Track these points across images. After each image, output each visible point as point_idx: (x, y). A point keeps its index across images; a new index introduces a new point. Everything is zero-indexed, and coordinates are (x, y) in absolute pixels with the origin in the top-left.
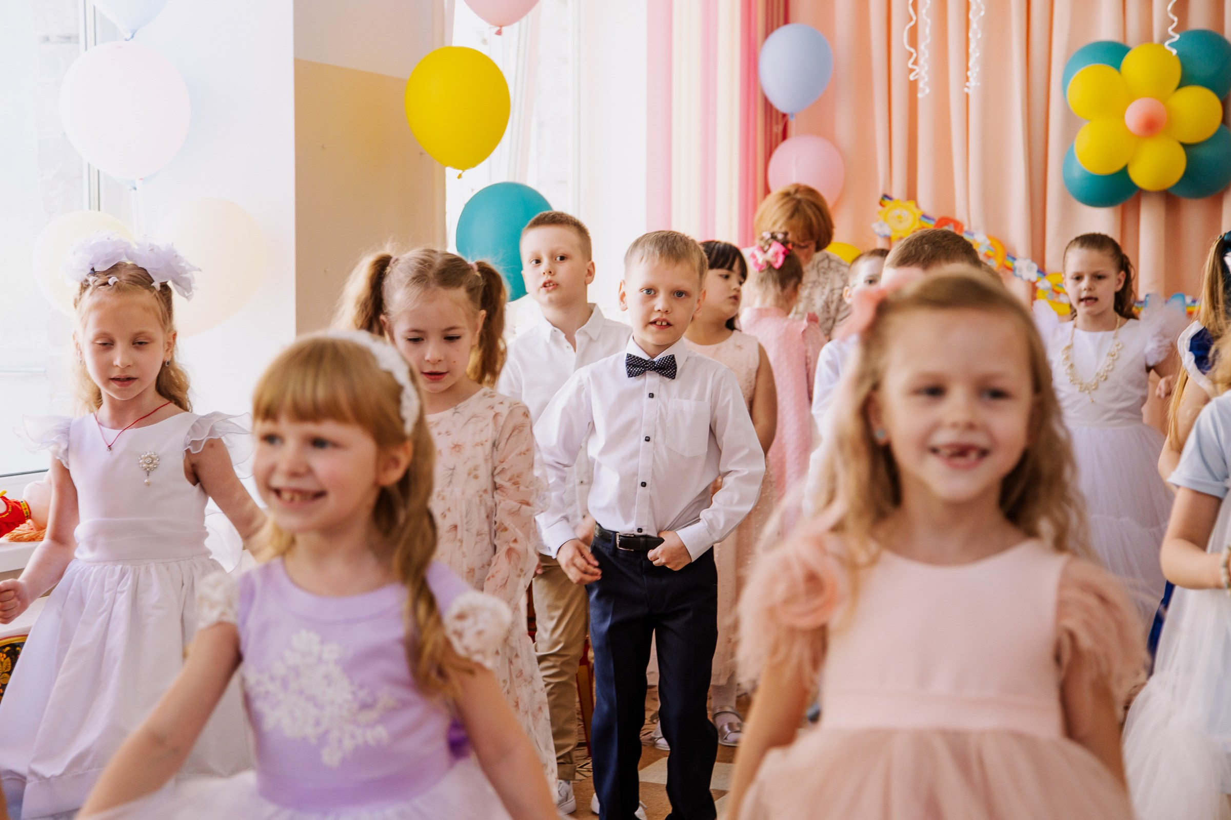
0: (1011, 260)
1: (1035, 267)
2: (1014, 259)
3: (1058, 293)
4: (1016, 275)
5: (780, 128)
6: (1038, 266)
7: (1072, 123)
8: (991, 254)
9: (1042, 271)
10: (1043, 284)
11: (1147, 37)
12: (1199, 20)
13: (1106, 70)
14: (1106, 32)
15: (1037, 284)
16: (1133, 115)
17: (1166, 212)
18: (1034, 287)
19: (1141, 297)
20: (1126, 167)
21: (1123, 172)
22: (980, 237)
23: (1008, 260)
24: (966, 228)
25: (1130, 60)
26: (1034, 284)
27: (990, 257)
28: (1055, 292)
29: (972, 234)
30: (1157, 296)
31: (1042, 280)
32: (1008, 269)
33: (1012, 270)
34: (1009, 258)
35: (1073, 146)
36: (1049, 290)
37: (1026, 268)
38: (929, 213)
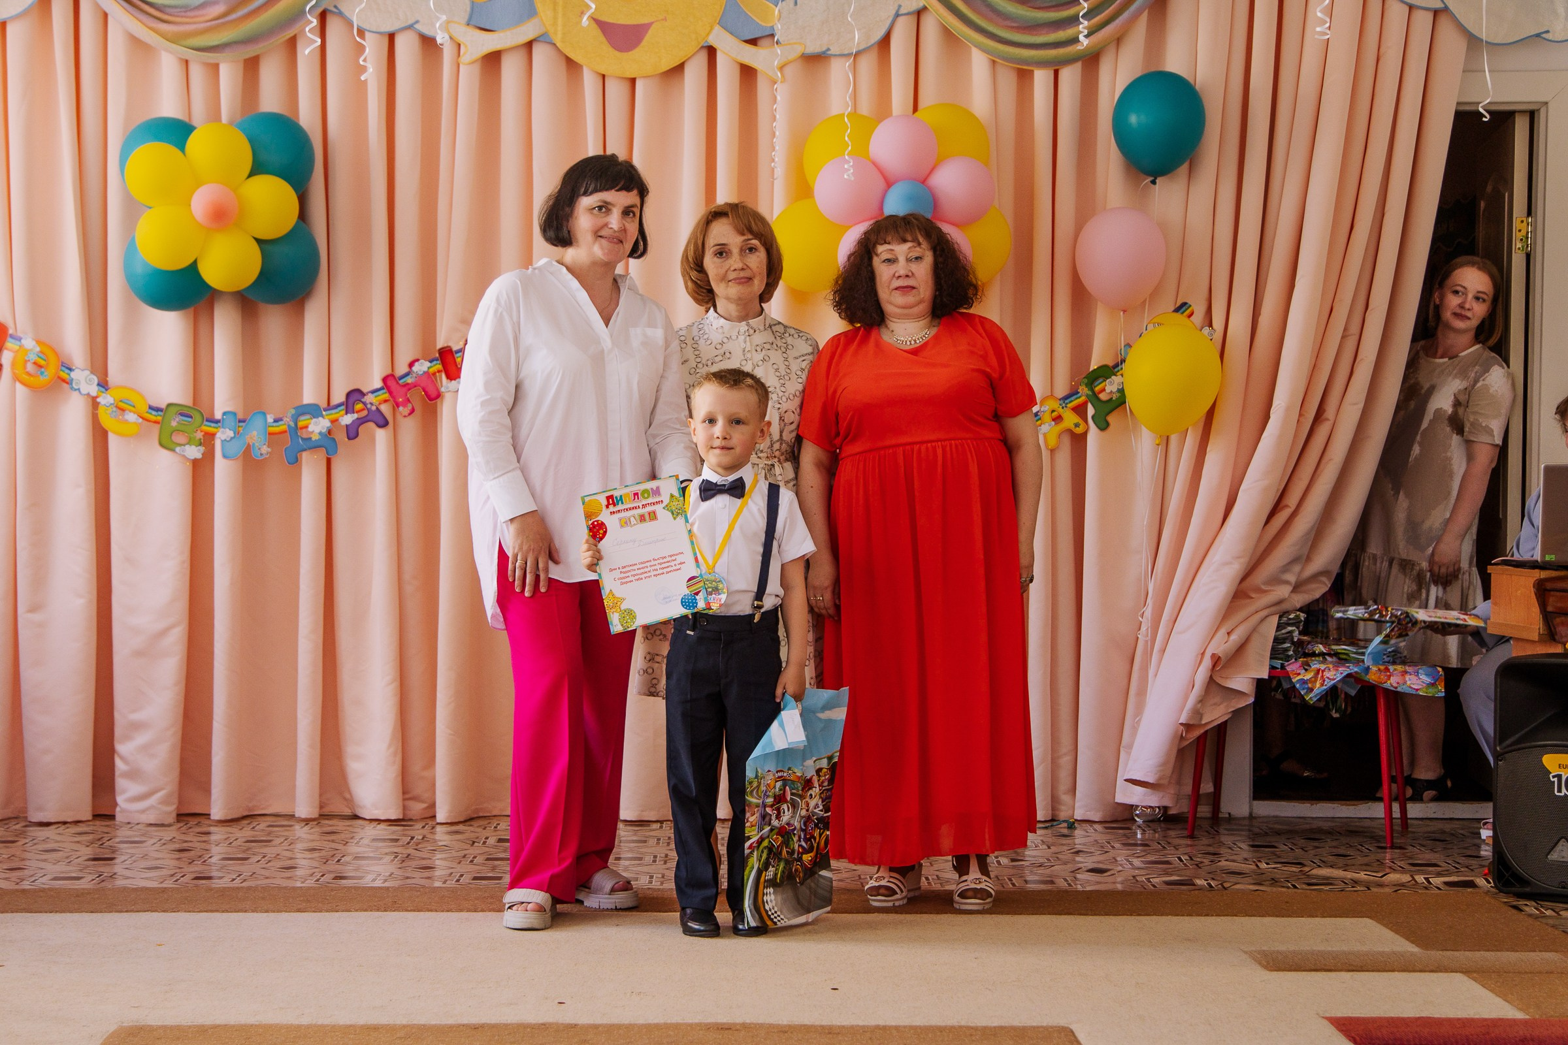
0: (67, 371)
1: (96, 381)
2: (70, 369)
3: (123, 410)
4: (72, 388)
6: (98, 378)
7: (134, 209)
8: (42, 363)
9: (104, 385)
10: (105, 399)
11: (214, 115)
12: (270, 101)
13: (169, 151)
14: (168, 107)
15: (98, 400)
16: (200, 203)
17: (243, 318)
18: (94, 403)
19: (218, 415)
20: (195, 262)
21: (192, 270)
22: (29, 343)
23: (63, 371)
24: (11, 331)
25: (193, 141)
26: (94, 399)
27: (41, 367)
28: (120, 409)
29: (20, 339)
30: (235, 414)
31: (104, 394)
32: (64, 381)
33: (68, 382)
34: (63, 368)
35: (134, 237)
36: (112, 406)
37: (84, 380)
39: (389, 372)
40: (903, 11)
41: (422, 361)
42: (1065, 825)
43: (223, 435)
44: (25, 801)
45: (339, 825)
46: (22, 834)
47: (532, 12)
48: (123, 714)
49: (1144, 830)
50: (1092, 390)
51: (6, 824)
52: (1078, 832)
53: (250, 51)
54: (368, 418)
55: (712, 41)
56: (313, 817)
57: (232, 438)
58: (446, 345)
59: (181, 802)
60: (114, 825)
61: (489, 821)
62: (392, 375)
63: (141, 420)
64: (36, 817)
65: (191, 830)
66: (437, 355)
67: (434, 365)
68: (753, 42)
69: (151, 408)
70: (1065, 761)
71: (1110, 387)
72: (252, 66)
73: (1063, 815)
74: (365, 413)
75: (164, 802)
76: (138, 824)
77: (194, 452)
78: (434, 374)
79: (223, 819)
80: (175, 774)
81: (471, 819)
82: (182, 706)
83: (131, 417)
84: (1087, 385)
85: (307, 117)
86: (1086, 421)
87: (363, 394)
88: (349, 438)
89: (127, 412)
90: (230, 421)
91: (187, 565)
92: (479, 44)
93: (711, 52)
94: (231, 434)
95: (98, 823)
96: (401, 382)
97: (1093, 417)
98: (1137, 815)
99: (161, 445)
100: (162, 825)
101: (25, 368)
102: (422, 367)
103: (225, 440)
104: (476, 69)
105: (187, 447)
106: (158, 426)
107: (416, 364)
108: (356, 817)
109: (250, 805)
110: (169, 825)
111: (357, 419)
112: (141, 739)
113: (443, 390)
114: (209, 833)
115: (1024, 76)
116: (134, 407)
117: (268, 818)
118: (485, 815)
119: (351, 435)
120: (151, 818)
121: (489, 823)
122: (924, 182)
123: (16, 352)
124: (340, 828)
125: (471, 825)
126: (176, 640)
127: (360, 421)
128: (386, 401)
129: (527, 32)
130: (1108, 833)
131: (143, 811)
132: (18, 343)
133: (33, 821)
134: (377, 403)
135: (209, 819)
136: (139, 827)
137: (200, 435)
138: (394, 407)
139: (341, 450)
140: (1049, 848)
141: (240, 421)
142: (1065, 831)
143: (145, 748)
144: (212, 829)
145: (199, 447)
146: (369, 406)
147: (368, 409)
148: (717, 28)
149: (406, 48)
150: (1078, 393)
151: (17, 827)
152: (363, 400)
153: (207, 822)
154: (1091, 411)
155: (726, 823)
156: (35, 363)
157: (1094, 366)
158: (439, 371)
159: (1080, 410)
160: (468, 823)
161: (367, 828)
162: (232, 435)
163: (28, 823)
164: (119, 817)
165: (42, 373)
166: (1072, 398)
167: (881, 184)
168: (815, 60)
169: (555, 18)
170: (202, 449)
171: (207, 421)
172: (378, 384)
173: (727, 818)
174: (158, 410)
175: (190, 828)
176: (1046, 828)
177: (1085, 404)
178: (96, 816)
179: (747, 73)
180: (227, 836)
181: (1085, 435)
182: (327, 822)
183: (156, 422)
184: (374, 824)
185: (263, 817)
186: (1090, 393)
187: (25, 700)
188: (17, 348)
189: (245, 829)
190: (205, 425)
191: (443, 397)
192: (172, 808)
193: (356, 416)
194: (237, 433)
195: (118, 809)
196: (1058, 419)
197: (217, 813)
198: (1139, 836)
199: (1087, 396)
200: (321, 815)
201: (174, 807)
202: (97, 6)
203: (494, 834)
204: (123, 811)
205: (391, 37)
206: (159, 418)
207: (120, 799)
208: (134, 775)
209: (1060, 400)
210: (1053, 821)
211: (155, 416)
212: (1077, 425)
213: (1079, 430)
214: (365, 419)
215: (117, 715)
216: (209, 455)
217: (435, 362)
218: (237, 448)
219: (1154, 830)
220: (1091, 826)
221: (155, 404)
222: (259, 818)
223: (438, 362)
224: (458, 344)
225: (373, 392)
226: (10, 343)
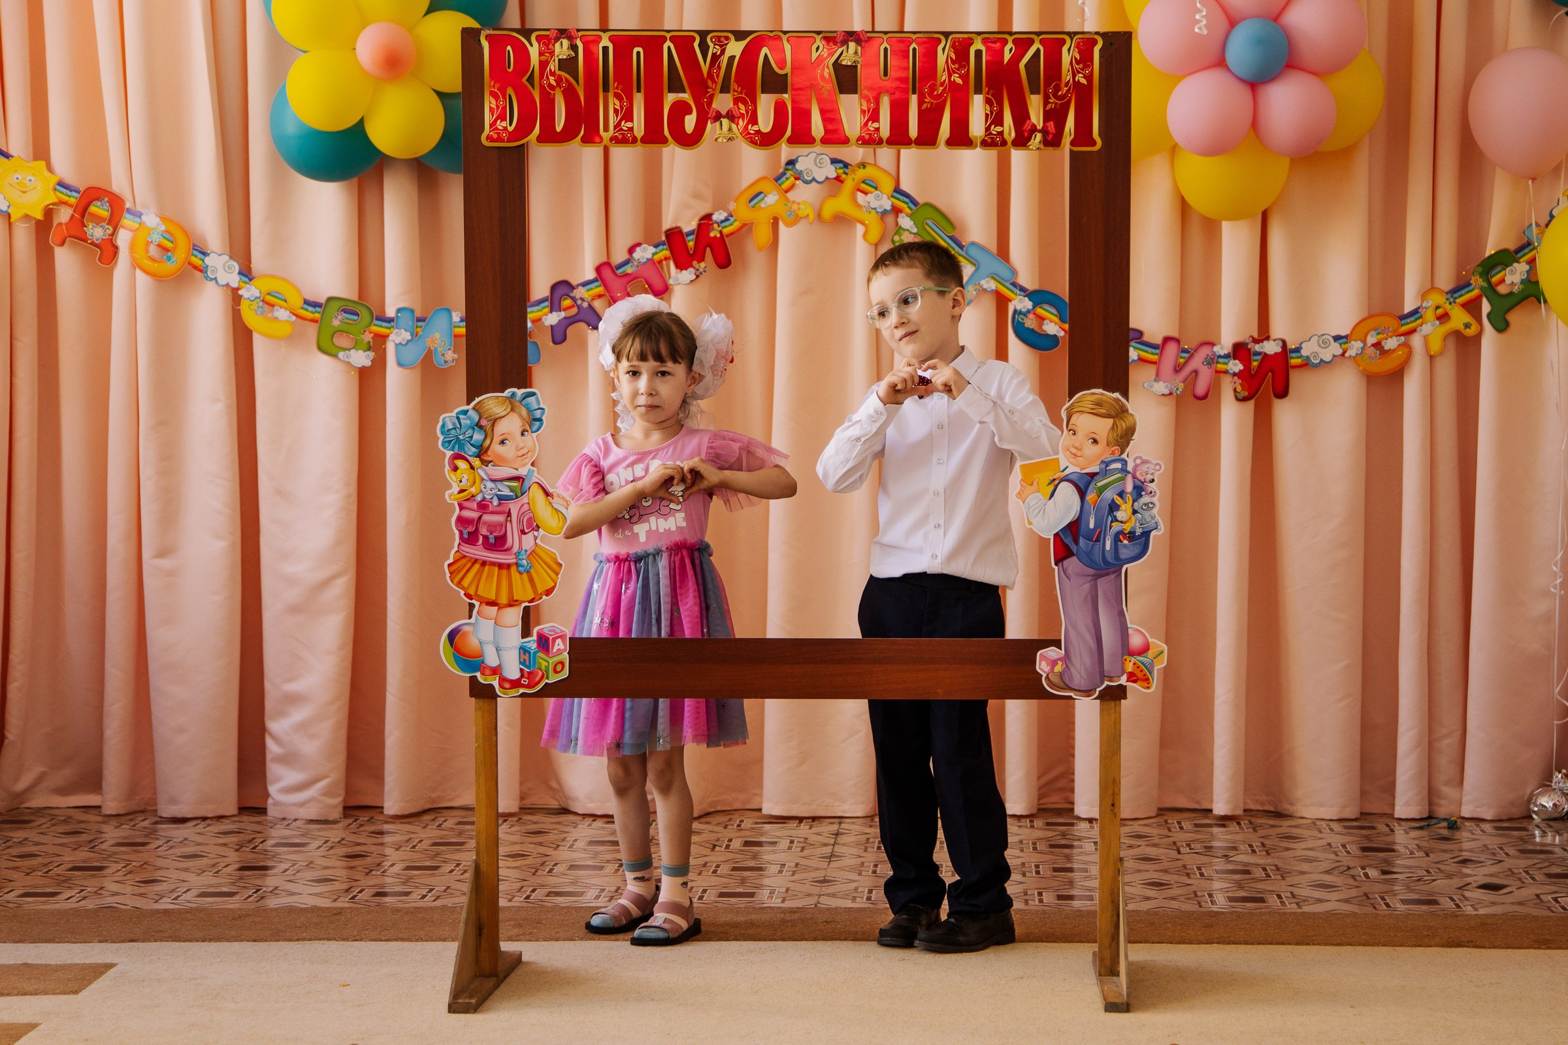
0: (200, 255)
1: (237, 270)
2: (205, 254)
3: (272, 305)
4: (207, 278)
6: (241, 264)
7: (280, 53)
8: (169, 245)
9: (246, 273)
10: (249, 292)
15: (240, 292)
16: (368, 46)
17: (419, 192)
18: (235, 296)
19: (390, 312)
20: (361, 123)
21: (358, 131)
22: (151, 219)
23: (196, 257)
24: (128, 205)
26: (235, 291)
27: (167, 250)
28: (268, 303)
29: (140, 215)
30: (412, 311)
31: (247, 285)
32: (196, 268)
33: (202, 270)
34: (195, 252)
35: (284, 87)
36: (258, 300)
37: (223, 268)
38: (70, 180)
39: (604, 259)
41: (644, 246)
42: (1445, 824)
43: (398, 336)
44: (154, 791)
45: (546, 822)
46: (152, 833)
48: (275, 683)
49: (1544, 832)
50: (1489, 282)
51: (131, 820)
52: (1464, 835)
54: (578, 318)
56: (512, 811)
57: (408, 341)
58: (674, 225)
59: (349, 790)
60: (266, 820)
61: (729, 817)
62: (607, 264)
63: (294, 318)
64: (168, 811)
65: (362, 829)
66: (664, 238)
67: (661, 251)
69: (306, 302)
70: (1447, 744)
71: (1514, 275)
73: (1443, 811)
74: (574, 311)
75: (327, 793)
76: (296, 820)
77: (362, 358)
78: (660, 262)
79: (399, 813)
80: (341, 758)
81: (708, 814)
82: (349, 674)
83: (282, 314)
84: (1481, 276)
86: (1479, 321)
87: (572, 288)
88: (555, 342)
89: (276, 308)
90: (406, 320)
91: (354, 499)
94: (408, 336)
95: (245, 818)
96: (619, 271)
97: (1489, 315)
98: (1535, 812)
99: (320, 349)
100: (326, 822)
101: (147, 251)
102: (644, 253)
103: (400, 343)
105: (353, 351)
106: (316, 326)
107: (638, 249)
108: (565, 811)
109: (434, 795)
110: (335, 822)
111: (565, 318)
112: (299, 715)
113: (671, 282)
114: (381, 833)
116: (286, 301)
117: (456, 813)
118: (724, 809)
119: (558, 338)
120: (312, 812)
121: (730, 820)
122: (1276, 19)
123: (135, 231)
124: (547, 826)
125: (708, 823)
126: (340, 592)
127: (568, 321)
128: (600, 296)
130: (1500, 835)
131: (302, 804)
132: (137, 219)
133: (164, 816)
134: (590, 298)
135: (382, 813)
136: (298, 823)
137: (368, 337)
138: (610, 302)
139: (544, 356)
140: (1427, 855)
141: (418, 320)
142: (1445, 832)
143: (302, 727)
144: (386, 827)
145: (368, 353)
146: (579, 302)
147: (579, 307)
150: (1470, 284)
151: (145, 824)
152: (572, 295)
153: (381, 818)
154: (1486, 307)
155: (1023, 820)
156: (159, 245)
157: (1490, 251)
158: (666, 259)
159: (1472, 307)
160: (703, 820)
161: (580, 826)
162: (410, 338)
163: (159, 819)
164: (272, 812)
165: (169, 259)
166: (1463, 292)
167: (1223, 23)
170: (371, 354)
171: (377, 319)
172: (590, 274)
173: (1024, 814)
174: (315, 305)
175: (362, 825)
176: (1421, 828)
177: (1478, 299)
178: (243, 810)
180: (409, 836)
181: (1478, 338)
182: (529, 817)
183: (314, 321)
184: (589, 820)
185: (449, 811)
186: (1485, 285)
187: (153, 667)
188: (137, 226)
189: (430, 827)
190: (374, 325)
191: (672, 290)
192: (337, 801)
193: (563, 314)
194: (415, 335)
195: (270, 801)
196: (1443, 318)
197: (392, 804)
198: (1538, 840)
199: (1482, 288)
200: (521, 808)
201: (340, 799)
203: (737, 834)
204: (276, 804)
206: (317, 316)
207: (272, 789)
208: (290, 759)
209: (1447, 293)
210: (1427, 821)
211: (314, 313)
212: (1467, 326)
213: (1471, 332)
214: (573, 320)
215: (268, 686)
216: (380, 362)
217: (661, 247)
218: (415, 354)
219: (1558, 832)
220: (1478, 826)
221: (311, 298)
222: (445, 813)
223: (665, 247)
224: (689, 225)
225: (585, 284)
226: (127, 220)
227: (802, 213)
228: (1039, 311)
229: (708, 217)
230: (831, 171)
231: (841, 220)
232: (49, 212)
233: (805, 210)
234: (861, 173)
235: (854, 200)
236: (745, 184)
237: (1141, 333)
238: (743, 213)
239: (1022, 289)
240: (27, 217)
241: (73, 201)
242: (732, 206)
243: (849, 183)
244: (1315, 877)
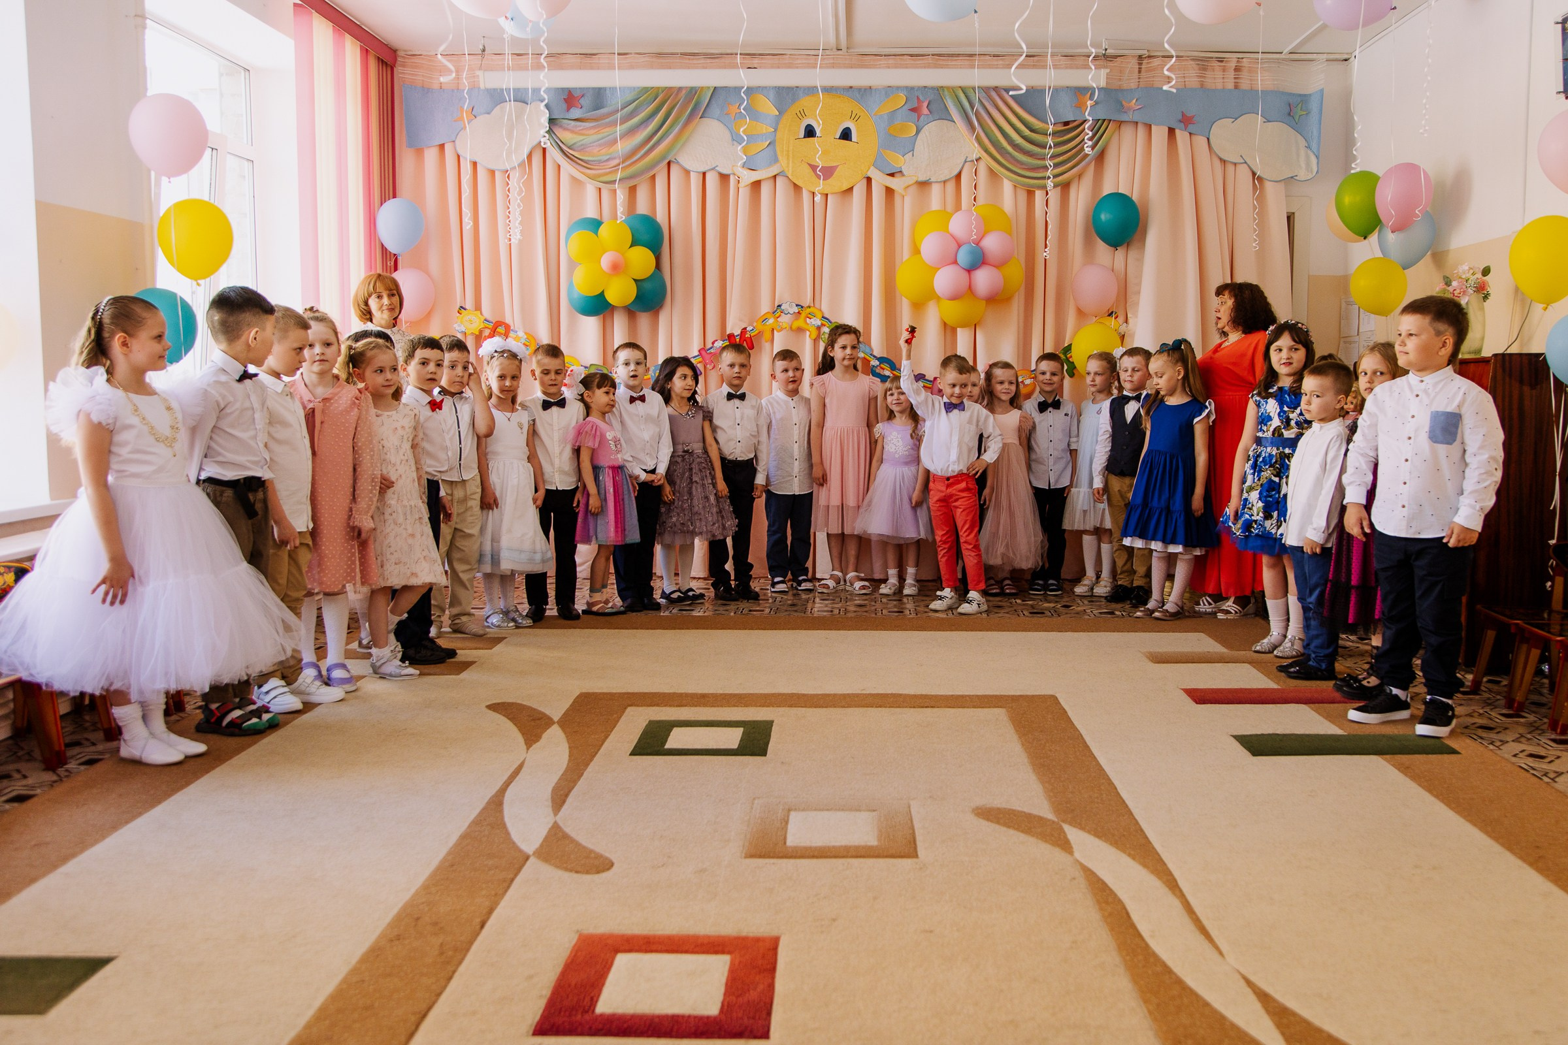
5: (392, 263)
7: (573, 265)
8: (528, 344)
11: (613, 216)
12: (642, 208)
13: (589, 234)
14: (591, 212)
16: (605, 262)
17: (628, 320)
20: (603, 291)
21: (602, 295)
22: (521, 334)
24: (512, 328)
25: (603, 229)
29: (516, 332)
35: (573, 279)
38: (489, 318)
39: (702, 346)
40: (968, 160)
47: (775, 160)
53: (632, 183)
55: (869, 174)
58: (731, 333)
62: (703, 349)
68: (892, 175)
72: (633, 190)
85: (661, 217)
92: (748, 177)
93: (869, 180)
96: (708, 352)
104: (748, 189)
115: (1030, 194)
122: (978, 245)
129: (774, 170)
148: (872, 168)
149: (712, 181)
157: (1066, 344)
167: (955, 248)
168: (924, 185)
169: (788, 163)
179: (889, 192)
202: (555, 161)
205: (704, 174)
221: (583, 364)
224: (737, 332)
225: (694, 357)
226: (512, 334)
227: (784, 326)
228: (882, 365)
229: (745, 329)
230: (796, 310)
231: (800, 330)
232: (481, 332)
233: (785, 325)
234: (809, 310)
235: (806, 321)
236: (762, 314)
237: (925, 376)
238: (760, 327)
239: (874, 356)
240: (472, 333)
241: (490, 327)
242: (755, 324)
243: (803, 315)
244: (995, 603)
